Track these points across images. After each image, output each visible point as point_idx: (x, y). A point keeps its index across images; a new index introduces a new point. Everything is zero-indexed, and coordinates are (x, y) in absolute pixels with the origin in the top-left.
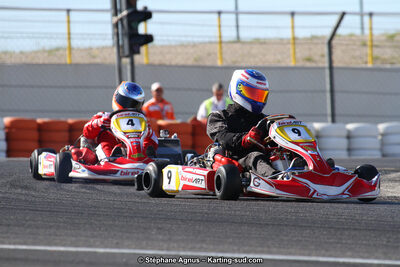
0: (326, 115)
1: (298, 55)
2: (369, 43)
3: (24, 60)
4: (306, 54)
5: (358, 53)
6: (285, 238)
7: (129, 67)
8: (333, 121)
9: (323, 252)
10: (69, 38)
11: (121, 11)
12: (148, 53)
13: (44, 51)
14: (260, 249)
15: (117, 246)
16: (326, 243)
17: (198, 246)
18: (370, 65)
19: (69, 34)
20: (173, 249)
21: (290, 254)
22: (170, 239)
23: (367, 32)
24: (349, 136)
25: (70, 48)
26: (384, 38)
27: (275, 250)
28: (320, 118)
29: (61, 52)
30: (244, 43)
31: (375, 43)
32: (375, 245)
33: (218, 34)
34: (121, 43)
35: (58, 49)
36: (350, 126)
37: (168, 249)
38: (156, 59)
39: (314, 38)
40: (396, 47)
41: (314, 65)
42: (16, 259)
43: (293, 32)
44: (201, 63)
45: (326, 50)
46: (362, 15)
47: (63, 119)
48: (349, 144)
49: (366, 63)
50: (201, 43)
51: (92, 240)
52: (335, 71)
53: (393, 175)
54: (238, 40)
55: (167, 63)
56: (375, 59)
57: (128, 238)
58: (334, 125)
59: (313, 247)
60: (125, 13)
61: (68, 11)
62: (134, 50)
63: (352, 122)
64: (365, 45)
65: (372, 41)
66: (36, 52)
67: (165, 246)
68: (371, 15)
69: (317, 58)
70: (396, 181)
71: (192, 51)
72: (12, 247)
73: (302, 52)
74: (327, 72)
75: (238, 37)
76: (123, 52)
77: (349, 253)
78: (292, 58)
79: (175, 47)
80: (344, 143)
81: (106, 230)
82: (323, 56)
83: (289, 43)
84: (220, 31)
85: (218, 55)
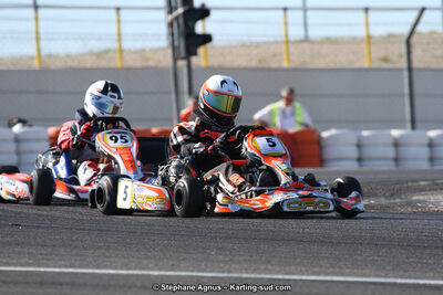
0: (404, 121)
1: (373, 55)
3: (70, 64)
4: (382, 53)
5: (439, 52)
6: (359, 258)
7: (185, 70)
8: (413, 127)
9: (401, 273)
10: (120, 40)
11: (176, 8)
12: (206, 55)
13: (92, 54)
14: (331, 270)
15: (173, 268)
16: (405, 263)
17: (263, 267)
19: (119, 34)
20: (235, 271)
21: (365, 276)
22: (231, 260)
24: (431, 144)
25: (121, 51)
27: (347, 271)
28: (398, 124)
29: (110, 54)
30: (313, 42)
33: (283, 33)
34: (176, 43)
35: (107, 51)
36: (433, 133)
37: (229, 272)
38: (215, 62)
39: (391, 36)
41: (390, 66)
42: (61, 284)
43: (368, 29)
44: (265, 65)
45: (404, 49)
48: (432, 152)
50: (265, 43)
51: (145, 261)
52: (414, 73)
54: (306, 39)
55: (229, 65)
57: (185, 259)
58: (414, 133)
59: (388, 268)
60: (180, 10)
61: (118, 9)
62: (191, 51)
63: (434, 129)
66: (84, 55)
67: (227, 267)
69: (394, 58)
71: (255, 51)
72: (57, 270)
73: (378, 52)
74: (406, 74)
76: (179, 54)
77: (431, 274)
78: (366, 59)
79: (235, 47)
80: (425, 152)
81: (161, 250)
82: (401, 56)
83: (362, 42)
84: (286, 30)
85: (285, 56)
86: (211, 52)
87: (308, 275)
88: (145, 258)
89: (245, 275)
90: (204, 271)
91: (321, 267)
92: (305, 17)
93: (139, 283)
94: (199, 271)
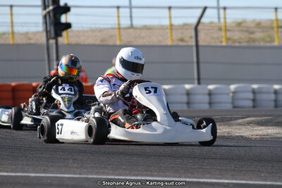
0: (193, 79)
1: (174, 37)
2: (223, 28)
4: (180, 36)
5: (216, 35)
6: (163, 165)
7: (54, 46)
8: (199, 83)
9: (189, 175)
10: (12, 26)
11: (48, 6)
12: (68, 36)
14: (145, 173)
15: (44, 171)
16: (192, 168)
17: (102, 171)
18: (224, 44)
19: (12, 23)
20: (84, 173)
21: (166, 176)
22: (81, 167)
23: (222, 20)
24: (210, 94)
25: (13, 33)
26: (234, 25)
27: (156, 173)
28: (190, 81)
29: (6, 36)
30: (136, 28)
31: (228, 28)
32: (226, 170)
33: (117, 22)
34: (48, 29)
35: (4, 34)
36: (211, 87)
37: (80, 174)
38: (73, 41)
39: (185, 25)
40: (242, 31)
41: (185, 44)
43: (170, 21)
44: (105, 43)
45: (193, 34)
46: (218, 8)
47: (8, 83)
48: (210, 99)
49: (222, 42)
50: (105, 29)
51: (26, 168)
52: (200, 48)
53: (240, 121)
54: (132, 27)
55: (82, 43)
56: (228, 39)
57: (52, 166)
58: (199, 86)
59: (182, 171)
60: (51, 8)
61: (11, 6)
62: (58, 34)
63: (212, 84)
64: (220, 29)
65: (226, 26)
67: (78, 171)
68: (225, 8)
69: (187, 39)
70: (242, 125)
71: (99, 34)
73: (177, 35)
74: (194, 49)
75: (132, 25)
76: (50, 36)
77: (208, 176)
78: (169, 40)
79: (87, 31)
80: (206, 98)
81: (37, 161)
82: (191, 37)
83: (167, 29)
84: (119, 20)
85: (118, 37)
86: (70, 34)
87: (130, 176)
88: (27, 165)
89: (90, 176)
90: (64, 174)
91: (138, 171)
92: (131, 12)
93: (22, 181)
94: (61, 174)
